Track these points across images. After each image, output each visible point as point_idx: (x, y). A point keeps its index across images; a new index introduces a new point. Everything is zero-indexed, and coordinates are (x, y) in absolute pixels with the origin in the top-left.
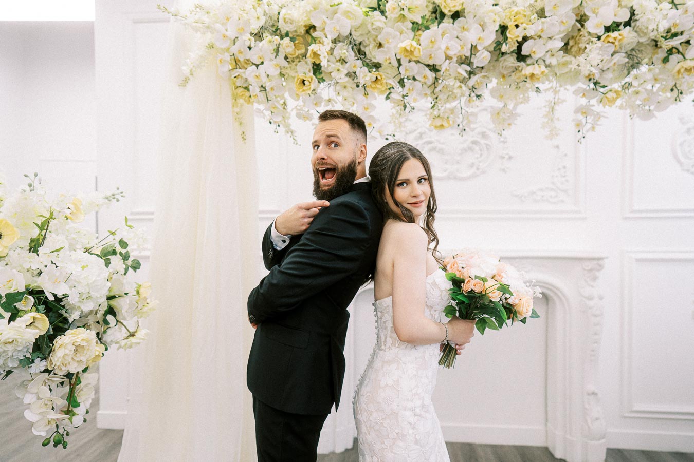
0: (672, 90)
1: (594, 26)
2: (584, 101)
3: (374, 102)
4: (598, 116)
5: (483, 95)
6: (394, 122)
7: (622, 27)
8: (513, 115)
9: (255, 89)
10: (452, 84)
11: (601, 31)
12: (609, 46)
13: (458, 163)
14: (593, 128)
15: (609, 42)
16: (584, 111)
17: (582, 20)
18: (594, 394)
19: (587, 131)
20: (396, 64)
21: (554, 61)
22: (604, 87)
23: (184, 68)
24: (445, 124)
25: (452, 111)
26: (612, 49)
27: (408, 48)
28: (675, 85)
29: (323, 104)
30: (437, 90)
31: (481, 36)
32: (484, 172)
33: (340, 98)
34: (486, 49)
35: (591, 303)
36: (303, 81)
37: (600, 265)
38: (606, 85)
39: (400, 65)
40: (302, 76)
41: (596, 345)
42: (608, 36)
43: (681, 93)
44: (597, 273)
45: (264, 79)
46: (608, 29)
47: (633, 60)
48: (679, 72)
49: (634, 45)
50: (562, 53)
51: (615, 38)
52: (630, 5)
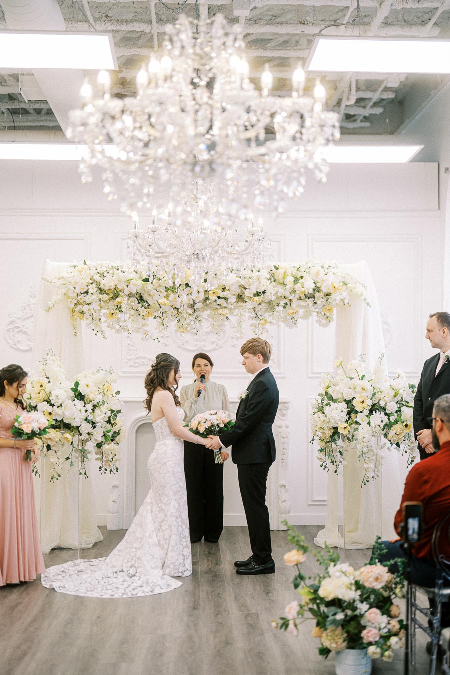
1: (248, 294)
2: (254, 322)
3: (148, 322)
5: (202, 320)
6: (159, 328)
7: (262, 293)
9: (87, 315)
10: (185, 316)
11: (252, 296)
13: (204, 341)
14: (262, 334)
17: (246, 289)
18: (284, 486)
20: (159, 306)
21: (233, 307)
23: (50, 303)
24: (185, 331)
25: (189, 325)
27: (163, 303)
29: (122, 322)
30: (180, 317)
31: (198, 296)
32: (221, 347)
33: (130, 320)
34: (200, 302)
35: (281, 430)
36: (113, 314)
37: (285, 407)
39: (161, 308)
40: (112, 312)
41: (284, 456)
42: (255, 298)
44: (284, 412)
45: (93, 311)
46: (255, 295)
47: (271, 306)
50: (235, 304)
51: (257, 301)
52: (263, 285)
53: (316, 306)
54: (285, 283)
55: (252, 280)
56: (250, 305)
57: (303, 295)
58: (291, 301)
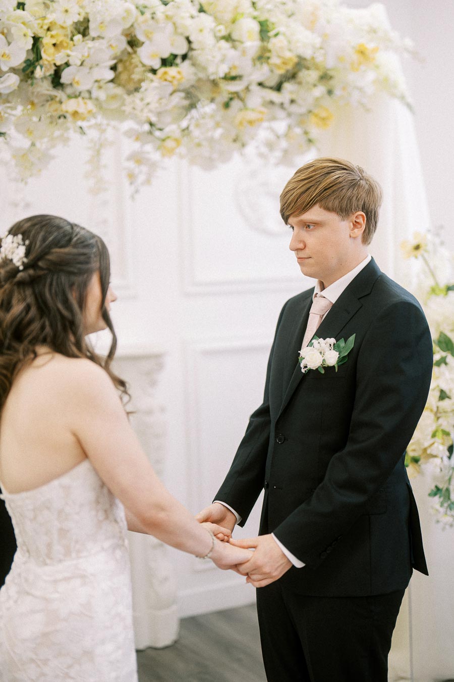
0: (236, 141)
1: (148, 55)
2: (136, 146)
4: (153, 166)
5: (8, 132)
7: (178, 60)
8: (45, 158)
11: (156, 64)
12: (167, 85)
14: (148, 181)
15: (166, 80)
16: (138, 158)
17: (133, 43)
19: (141, 184)
21: (102, 95)
22: (161, 130)
26: (171, 89)
31: (7, 52)
34: (13, 70)
37: (159, 365)
38: (162, 127)
42: (165, 73)
43: (244, 145)
44: (156, 376)
46: (165, 62)
47: (191, 100)
48: (241, 123)
49: (193, 83)
50: (111, 85)
51: (174, 77)
52: (187, 35)
53: (294, 109)
54: (234, 36)
55: (153, 18)
56: (152, 88)
57: (282, 71)
58: (247, 89)
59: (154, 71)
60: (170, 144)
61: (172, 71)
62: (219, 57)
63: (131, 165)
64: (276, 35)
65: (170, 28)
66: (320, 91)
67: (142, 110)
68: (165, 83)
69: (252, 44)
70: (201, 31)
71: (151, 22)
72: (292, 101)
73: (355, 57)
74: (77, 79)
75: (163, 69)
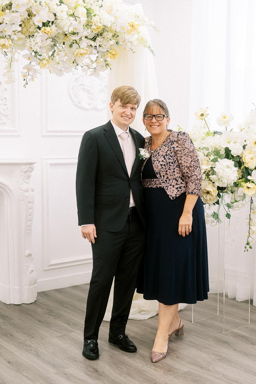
0: (73, 62)
1: (37, 21)
2: (29, 62)
4: (36, 72)
7: (50, 24)
11: (41, 25)
12: (45, 35)
14: (33, 79)
15: (45, 33)
16: (28, 68)
17: (30, 15)
18: (29, 255)
19: (29, 80)
21: (15, 38)
22: (40, 55)
26: (47, 37)
28: (75, 60)
35: (27, 194)
37: (32, 168)
38: (41, 54)
43: (78, 65)
44: (30, 173)
46: (44, 24)
48: (77, 54)
49: (56, 34)
50: (20, 33)
51: (48, 32)
52: (55, 12)
53: (100, 49)
54: (76, 15)
55: (40, 4)
56: (39, 36)
57: (97, 32)
58: (81, 38)
59: (39, 28)
60: (44, 62)
61: (48, 29)
62: (69, 24)
63: (25, 71)
64: (95, 15)
65: (47, 9)
66: (113, 42)
67: (34, 46)
68: (45, 34)
69: (84, 19)
70: (62, 12)
71: (39, 6)
72: (100, 46)
73: (129, 28)
74: (5, 29)
75: (44, 28)
